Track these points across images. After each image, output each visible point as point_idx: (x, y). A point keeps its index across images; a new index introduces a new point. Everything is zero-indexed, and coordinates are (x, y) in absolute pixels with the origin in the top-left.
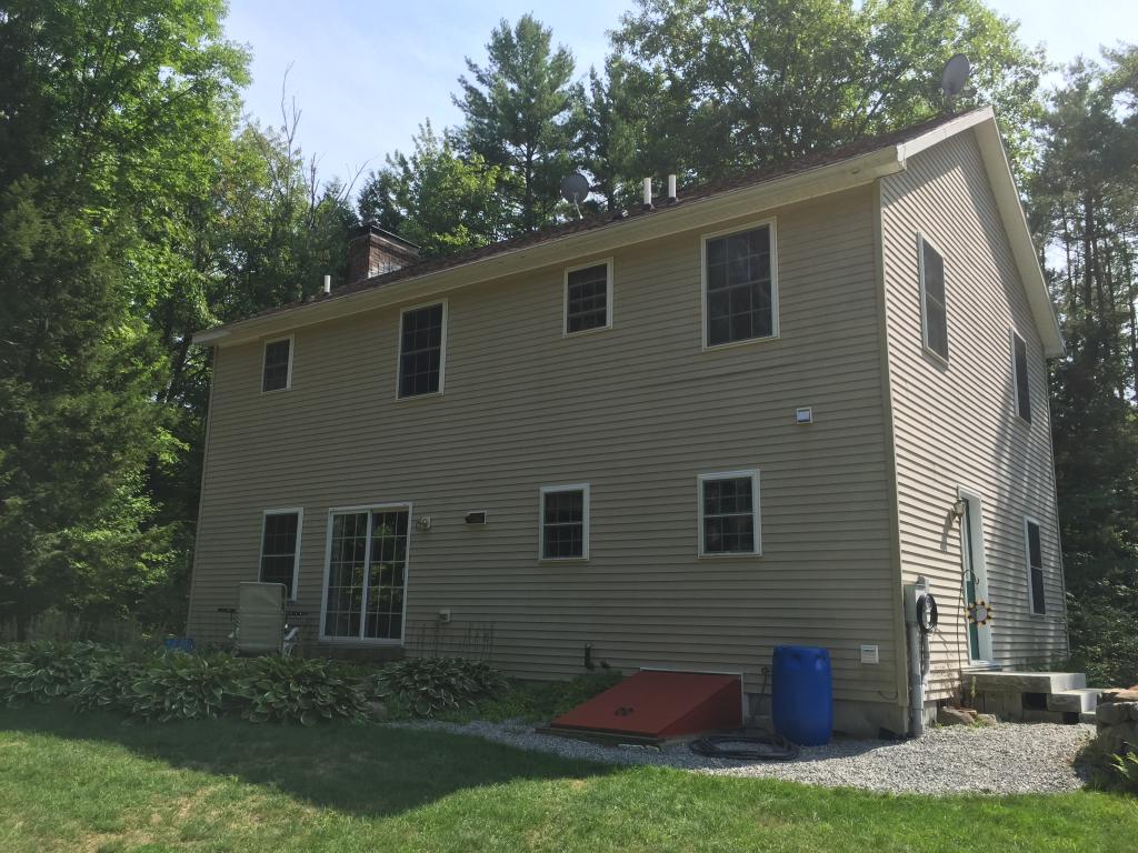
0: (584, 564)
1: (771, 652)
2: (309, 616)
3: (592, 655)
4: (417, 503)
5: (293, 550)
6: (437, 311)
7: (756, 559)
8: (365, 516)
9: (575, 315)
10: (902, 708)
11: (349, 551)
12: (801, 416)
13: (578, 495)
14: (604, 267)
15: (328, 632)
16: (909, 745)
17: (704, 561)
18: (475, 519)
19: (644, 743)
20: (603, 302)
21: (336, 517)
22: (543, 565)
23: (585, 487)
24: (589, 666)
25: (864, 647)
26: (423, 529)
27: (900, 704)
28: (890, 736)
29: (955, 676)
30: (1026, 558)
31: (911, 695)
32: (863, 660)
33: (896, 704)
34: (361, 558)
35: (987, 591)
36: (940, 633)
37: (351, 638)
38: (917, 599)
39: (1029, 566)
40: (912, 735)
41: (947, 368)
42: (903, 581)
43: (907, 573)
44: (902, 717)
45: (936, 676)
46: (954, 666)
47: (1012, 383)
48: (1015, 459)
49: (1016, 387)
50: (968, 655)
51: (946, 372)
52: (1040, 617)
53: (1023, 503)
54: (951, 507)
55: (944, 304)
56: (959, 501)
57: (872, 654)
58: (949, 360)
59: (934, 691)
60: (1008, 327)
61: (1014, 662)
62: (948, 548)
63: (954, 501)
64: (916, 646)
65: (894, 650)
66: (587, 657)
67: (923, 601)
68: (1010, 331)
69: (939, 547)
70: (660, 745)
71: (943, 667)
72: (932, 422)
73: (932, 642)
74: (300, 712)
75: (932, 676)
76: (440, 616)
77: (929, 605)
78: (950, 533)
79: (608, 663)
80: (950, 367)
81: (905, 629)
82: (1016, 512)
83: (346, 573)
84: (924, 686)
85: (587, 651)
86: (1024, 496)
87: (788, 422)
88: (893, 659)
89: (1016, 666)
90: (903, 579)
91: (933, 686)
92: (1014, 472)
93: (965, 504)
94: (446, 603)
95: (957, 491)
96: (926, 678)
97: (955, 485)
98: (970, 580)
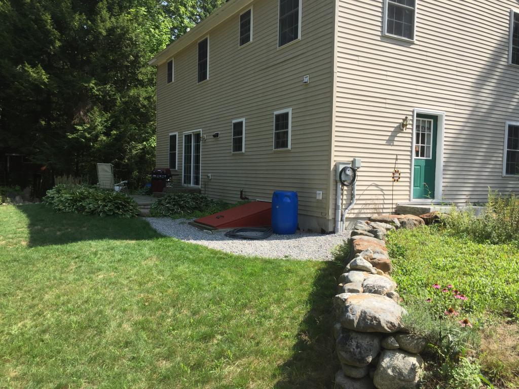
0: (243, 154)
3: (243, 194)
4: (204, 129)
5: (176, 150)
6: (207, 39)
7: (288, 151)
8: (191, 135)
9: (242, 37)
10: (329, 220)
11: (188, 149)
12: (305, 80)
13: (242, 123)
14: (250, 11)
15: (185, 182)
17: (275, 153)
18: (216, 136)
20: (249, 30)
21: (185, 136)
22: (233, 155)
23: (243, 120)
24: (241, 198)
25: (318, 192)
26: (205, 140)
28: (323, 232)
29: (390, 206)
30: (503, 146)
31: (335, 214)
32: (317, 198)
33: (326, 218)
34: (191, 153)
35: (442, 164)
36: (377, 186)
37: (189, 185)
38: (340, 170)
39: (506, 150)
40: (334, 232)
41: (413, 43)
42: (335, 161)
43: (339, 156)
44: (328, 224)
45: (367, 206)
46: (390, 202)
47: (507, 45)
48: (501, 90)
49: (511, 46)
50: (410, 197)
51: (412, 46)
52: (514, 177)
53: (508, 114)
54: (401, 121)
55: (414, 6)
56: (406, 118)
57: (320, 196)
58: (415, 38)
59: (364, 213)
60: (509, 10)
61: (473, 201)
62: (395, 143)
63: (404, 117)
64: (339, 192)
65: (326, 194)
66: (241, 194)
67: (344, 170)
68: (510, 13)
69: (384, 142)
70: (213, 231)
71: (376, 202)
72: (387, 75)
73: (366, 190)
74: (101, 211)
75: (364, 206)
76: (208, 177)
77: (349, 172)
78: (399, 135)
79: (247, 197)
80: (416, 42)
81: (335, 184)
82: (495, 120)
83: (188, 159)
84: (347, 210)
85: (241, 192)
86: (510, 110)
87: (302, 83)
88: (326, 197)
89: (474, 203)
90: (334, 160)
91: (363, 211)
92: (497, 97)
93: (435, 118)
94: (209, 171)
95: (413, 112)
96: (351, 207)
97: (411, 109)
98: (431, 158)
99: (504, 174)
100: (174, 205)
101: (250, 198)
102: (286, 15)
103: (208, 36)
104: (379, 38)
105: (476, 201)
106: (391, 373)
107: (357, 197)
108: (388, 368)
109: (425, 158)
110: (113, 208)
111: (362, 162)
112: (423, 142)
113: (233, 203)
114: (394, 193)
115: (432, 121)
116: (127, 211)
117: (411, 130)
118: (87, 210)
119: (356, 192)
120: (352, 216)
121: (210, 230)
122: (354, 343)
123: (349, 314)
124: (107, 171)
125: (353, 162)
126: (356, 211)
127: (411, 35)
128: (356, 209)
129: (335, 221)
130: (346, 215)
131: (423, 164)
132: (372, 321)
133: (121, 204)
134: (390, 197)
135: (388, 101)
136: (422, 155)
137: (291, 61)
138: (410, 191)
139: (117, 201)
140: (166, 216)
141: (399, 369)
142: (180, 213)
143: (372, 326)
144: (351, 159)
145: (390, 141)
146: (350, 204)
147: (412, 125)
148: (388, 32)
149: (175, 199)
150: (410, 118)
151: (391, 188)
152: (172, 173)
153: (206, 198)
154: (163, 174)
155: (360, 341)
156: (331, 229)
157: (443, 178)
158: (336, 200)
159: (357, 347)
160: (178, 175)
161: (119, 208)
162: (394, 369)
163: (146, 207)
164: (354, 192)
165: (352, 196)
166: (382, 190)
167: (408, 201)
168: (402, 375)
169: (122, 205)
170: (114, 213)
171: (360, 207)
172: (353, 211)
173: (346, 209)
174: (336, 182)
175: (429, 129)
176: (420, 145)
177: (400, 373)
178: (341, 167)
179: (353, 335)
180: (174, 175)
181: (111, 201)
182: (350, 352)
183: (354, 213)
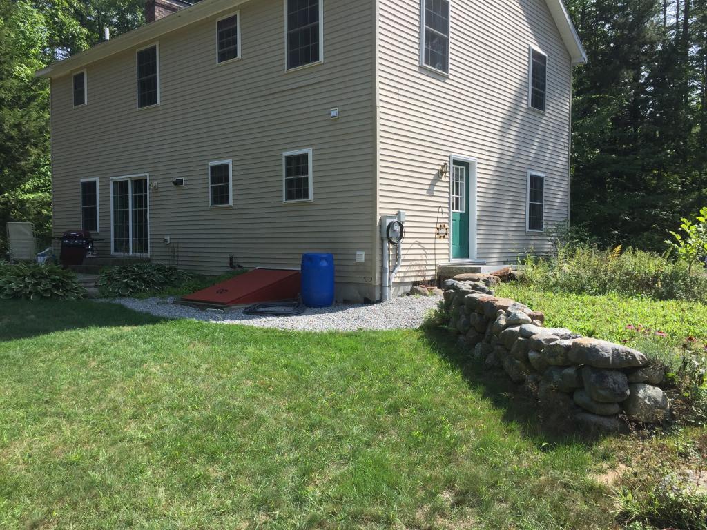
0: (230, 208)
1: (301, 257)
2: (104, 241)
3: (233, 261)
4: (153, 174)
5: (95, 203)
6: (154, 49)
7: (310, 203)
8: (127, 182)
9: (221, 50)
10: (375, 286)
11: (121, 202)
12: (333, 114)
13: (226, 166)
14: (235, 17)
15: (116, 250)
16: (376, 307)
17: (286, 205)
18: (178, 183)
19: (217, 308)
20: (235, 42)
21: (114, 183)
22: (212, 209)
23: (229, 162)
24: (232, 266)
25: (358, 253)
26: (155, 190)
27: (373, 284)
28: (368, 301)
29: (433, 268)
30: (526, 198)
31: (382, 279)
32: (358, 260)
33: (371, 284)
34: (127, 207)
35: (476, 218)
36: (419, 244)
37: (126, 254)
38: (387, 224)
39: (528, 202)
40: (380, 301)
41: (447, 78)
42: (380, 214)
43: (384, 209)
44: (375, 291)
45: (412, 269)
46: (433, 262)
47: (527, 85)
48: (523, 136)
49: (530, 87)
50: (449, 256)
51: (447, 81)
52: (535, 233)
53: (529, 163)
54: (440, 168)
55: (447, 34)
56: (446, 164)
57: (361, 257)
58: (450, 71)
59: (409, 277)
60: (527, 46)
61: (503, 259)
62: (435, 194)
63: (442, 163)
64: (386, 251)
65: (371, 255)
66: (231, 262)
67: (391, 225)
68: (529, 49)
69: (425, 192)
70: (225, 309)
71: (421, 263)
72: (425, 114)
73: (410, 249)
74: (31, 293)
75: (408, 269)
76: (166, 240)
77: (397, 228)
78: (438, 184)
79: (241, 265)
80: (451, 77)
81: (380, 241)
82: (519, 169)
83: (121, 216)
84: (393, 274)
85: (231, 258)
86: (530, 159)
87: (327, 117)
88: (370, 259)
89: (504, 262)
90: (380, 212)
91: (408, 274)
92: (520, 144)
93: (467, 165)
94: (167, 232)
95: (450, 157)
96: (397, 269)
97: (448, 154)
98: (464, 212)
99: (528, 229)
100: (134, 280)
101: (244, 265)
102: (298, 29)
103: (157, 44)
104: (416, 69)
105: (506, 259)
106: (648, 403)
107: (402, 258)
108: (645, 398)
109: (459, 211)
110: (49, 286)
111: (407, 215)
112: (457, 194)
113: (215, 274)
114: (437, 252)
115: (465, 168)
116: (70, 290)
117: (448, 179)
118: (7, 292)
119: (402, 252)
120: (398, 280)
121: (221, 308)
122: (611, 380)
123: (602, 352)
124: (26, 235)
125: (398, 215)
126: (401, 275)
127: (445, 67)
128: (401, 272)
129: (382, 287)
130: (393, 280)
131: (458, 218)
132: (626, 356)
133: (60, 280)
134: (433, 257)
135: (427, 144)
136: (457, 209)
137: (307, 88)
138: (449, 249)
139: (53, 277)
140: (124, 296)
141: (654, 398)
142: (145, 291)
143: (628, 361)
144: (395, 212)
145: (430, 192)
146: (396, 266)
147: (450, 173)
148: (425, 63)
149: (134, 271)
150: (448, 164)
151: (433, 246)
152: (92, 237)
153: (175, 269)
154: (80, 238)
155: (615, 378)
156: (377, 298)
157: (478, 234)
158: (382, 261)
159: (615, 383)
160: (103, 240)
161: (57, 287)
162: (650, 398)
163: (88, 285)
164: (399, 252)
165: (398, 256)
166: (424, 249)
167: (447, 262)
168: (658, 403)
169: (62, 282)
170: (52, 294)
171: (404, 269)
172: (398, 275)
173: (392, 272)
174: (382, 240)
175: (462, 177)
176: (455, 196)
177: (656, 402)
178: (388, 221)
179: (607, 373)
180: (96, 240)
181: (45, 277)
182: (609, 388)
183: (399, 277)
